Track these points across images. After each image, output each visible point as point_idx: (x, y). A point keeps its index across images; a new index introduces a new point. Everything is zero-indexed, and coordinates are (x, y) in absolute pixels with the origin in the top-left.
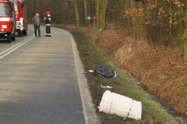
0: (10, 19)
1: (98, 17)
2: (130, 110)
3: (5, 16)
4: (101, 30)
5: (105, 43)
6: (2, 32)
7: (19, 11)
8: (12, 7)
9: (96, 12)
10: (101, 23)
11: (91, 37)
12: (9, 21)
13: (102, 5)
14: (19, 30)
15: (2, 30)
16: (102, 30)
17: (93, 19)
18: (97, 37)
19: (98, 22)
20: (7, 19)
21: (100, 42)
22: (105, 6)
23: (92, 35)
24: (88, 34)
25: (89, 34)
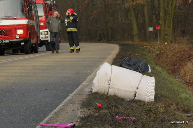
0: (28, 21)
1: (163, 27)
2: (138, 88)
3: (21, 17)
4: (166, 43)
5: (168, 58)
6: (17, 39)
7: (46, 16)
8: (30, 6)
9: (160, 19)
10: (167, 35)
11: (150, 51)
12: (27, 24)
13: (168, 9)
14: (47, 41)
15: (18, 37)
16: (168, 44)
17: (157, 30)
18: (158, 51)
19: (162, 34)
20: (24, 22)
21: (162, 58)
22: (171, 10)
23: (152, 49)
24: (145, 47)
25: (147, 48)
